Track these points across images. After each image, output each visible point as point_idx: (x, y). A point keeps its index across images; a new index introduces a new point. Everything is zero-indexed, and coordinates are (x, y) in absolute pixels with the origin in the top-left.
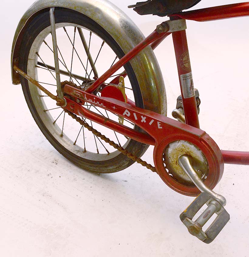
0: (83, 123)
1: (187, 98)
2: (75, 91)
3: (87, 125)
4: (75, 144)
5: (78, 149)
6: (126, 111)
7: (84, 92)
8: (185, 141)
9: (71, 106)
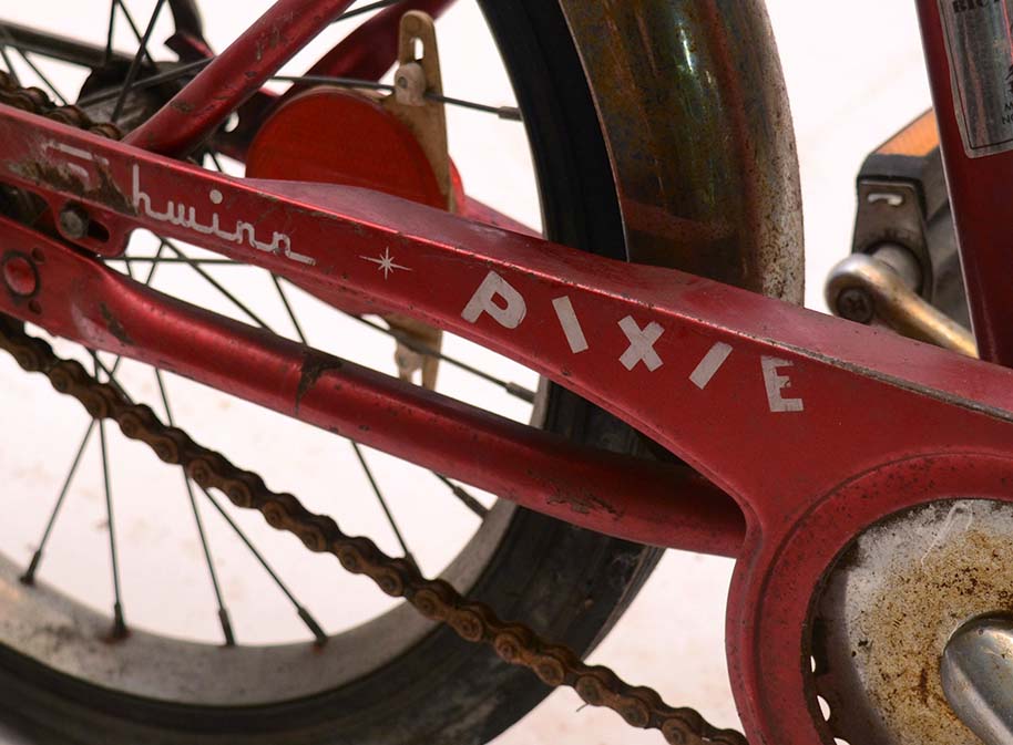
0: (105, 401)
1: (990, 152)
2: (44, 146)
3: (143, 422)
4: (28, 579)
5: (60, 619)
6: (493, 284)
7: (124, 147)
8: (998, 508)
9: (12, 269)
